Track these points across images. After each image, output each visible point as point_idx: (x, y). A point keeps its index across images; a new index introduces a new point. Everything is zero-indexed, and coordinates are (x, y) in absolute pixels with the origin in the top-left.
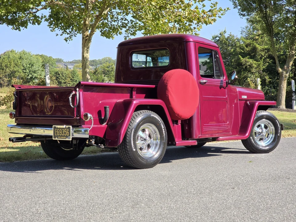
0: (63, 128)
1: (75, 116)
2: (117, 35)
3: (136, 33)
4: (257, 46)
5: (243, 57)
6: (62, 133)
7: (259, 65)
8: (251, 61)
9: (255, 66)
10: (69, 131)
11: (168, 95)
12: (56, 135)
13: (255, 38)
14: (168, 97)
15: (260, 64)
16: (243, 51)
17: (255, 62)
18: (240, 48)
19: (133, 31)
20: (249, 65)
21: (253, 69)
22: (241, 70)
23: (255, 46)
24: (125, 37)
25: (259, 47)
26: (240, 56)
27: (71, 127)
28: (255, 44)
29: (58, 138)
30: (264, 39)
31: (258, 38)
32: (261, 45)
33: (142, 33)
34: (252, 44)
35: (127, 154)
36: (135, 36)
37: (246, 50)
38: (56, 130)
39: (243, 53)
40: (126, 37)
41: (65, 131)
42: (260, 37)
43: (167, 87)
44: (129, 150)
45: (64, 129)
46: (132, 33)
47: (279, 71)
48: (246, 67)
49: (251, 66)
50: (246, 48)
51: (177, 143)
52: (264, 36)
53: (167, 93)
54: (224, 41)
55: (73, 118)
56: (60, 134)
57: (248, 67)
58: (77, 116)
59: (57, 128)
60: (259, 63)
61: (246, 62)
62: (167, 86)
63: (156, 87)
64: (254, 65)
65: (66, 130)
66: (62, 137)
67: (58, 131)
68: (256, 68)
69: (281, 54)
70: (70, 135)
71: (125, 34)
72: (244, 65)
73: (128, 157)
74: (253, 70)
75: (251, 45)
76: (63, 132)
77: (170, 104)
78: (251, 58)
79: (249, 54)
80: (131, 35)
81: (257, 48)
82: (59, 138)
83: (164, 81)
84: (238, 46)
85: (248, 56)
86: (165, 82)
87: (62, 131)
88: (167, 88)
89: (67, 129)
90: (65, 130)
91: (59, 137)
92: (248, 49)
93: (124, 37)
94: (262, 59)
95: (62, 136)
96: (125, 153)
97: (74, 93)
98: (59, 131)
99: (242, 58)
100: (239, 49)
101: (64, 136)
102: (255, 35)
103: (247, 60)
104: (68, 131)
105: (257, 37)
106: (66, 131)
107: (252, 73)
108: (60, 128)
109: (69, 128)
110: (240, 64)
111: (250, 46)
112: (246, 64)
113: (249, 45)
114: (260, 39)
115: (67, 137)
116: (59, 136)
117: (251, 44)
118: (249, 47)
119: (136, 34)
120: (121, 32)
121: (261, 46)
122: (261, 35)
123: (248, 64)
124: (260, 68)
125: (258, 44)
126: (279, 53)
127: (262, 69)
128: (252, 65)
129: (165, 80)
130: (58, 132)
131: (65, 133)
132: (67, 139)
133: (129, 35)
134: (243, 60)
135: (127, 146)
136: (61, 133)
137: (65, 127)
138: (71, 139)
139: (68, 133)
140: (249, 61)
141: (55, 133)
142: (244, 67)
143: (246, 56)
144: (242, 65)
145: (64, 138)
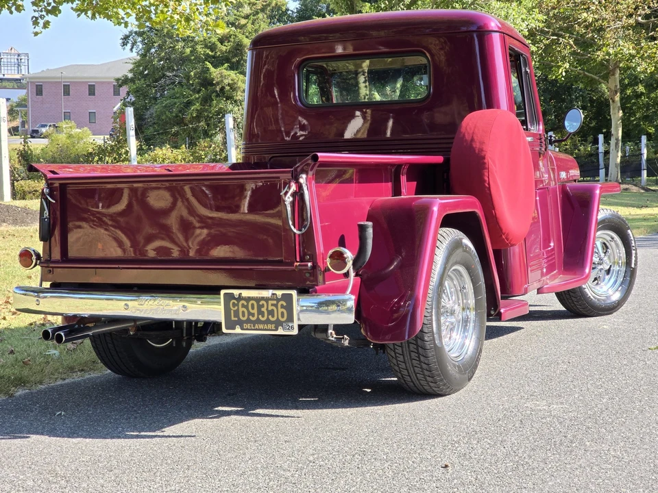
0: (263, 298)
1: (298, 260)
2: (11, 13)
3: (61, 8)
5: (215, 67)
6: (260, 313)
8: (232, 74)
9: (243, 86)
10: (289, 308)
11: (489, 184)
12: (233, 318)
13: (239, 24)
14: (489, 188)
16: (210, 53)
17: (241, 77)
18: (206, 46)
19: (53, 4)
20: (229, 85)
21: (239, 93)
22: (211, 97)
23: (240, 41)
24: (34, 19)
26: (208, 63)
27: (294, 293)
28: (240, 36)
29: (242, 329)
30: (260, 26)
31: (246, 24)
33: (72, 8)
34: (232, 37)
35: (422, 358)
36: (56, 16)
37: (221, 51)
38: (234, 305)
39: (213, 57)
40: (37, 18)
41: (270, 308)
42: (251, 21)
43: (486, 161)
44: (428, 346)
45: (267, 300)
46: (50, 8)
47: (375, 98)
48: (222, 89)
49: (233, 87)
50: (219, 45)
51: (502, 311)
52: (257, 19)
53: (486, 179)
54: (165, 30)
55: (292, 264)
56: (253, 315)
57: (227, 88)
58: (302, 260)
59: (240, 298)
61: (221, 76)
62: (484, 158)
63: (447, 161)
64: (240, 84)
65: (275, 302)
66: (261, 326)
67: (243, 306)
70: (290, 319)
71: (35, 11)
72: (218, 83)
73: (424, 366)
74: (239, 95)
75: (231, 39)
76: (264, 309)
77: (494, 209)
78: (232, 68)
79: (227, 60)
80: (47, 15)
81: (245, 46)
82: (248, 330)
83: (471, 145)
84: (201, 41)
85: (226, 65)
86: (477, 145)
87: (260, 307)
88: (485, 163)
89: (278, 300)
90: (272, 305)
91: (245, 326)
92: (224, 48)
93: (32, 19)
95: (258, 321)
96: (413, 355)
97: (294, 187)
98: (246, 307)
99: (212, 69)
100: (201, 48)
101: (268, 322)
102: (238, 16)
103: (225, 72)
104: (282, 306)
105: (243, 21)
106: (274, 308)
107: (236, 101)
108: (249, 299)
109: (288, 298)
110: (207, 82)
111: (229, 42)
112: (222, 81)
113: (226, 40)
114: (250, 26)
115: (278, 324)
116: (248, 321)
117: (230, 37)
118: (226, 44)
119: (60, 12)
120: (23, 6)
122: (252, 17)
123: (226, 82)
125: (247, 37)
128: (235, 83)
129: (472, 140)
130: (241, 310)
131: (271, 313)
132: (280, 332)
133: (44, 13)
134: (215, 72)
135: (423, 337)
136: (255, 311)
137: (273, 294)
138: (295, 332)
139: (282, 313)
140: (229, 75)
141: (232, 311)
142: (218, 89)
143: (223, 64)
144: (212, 84)
145: (270, 326)
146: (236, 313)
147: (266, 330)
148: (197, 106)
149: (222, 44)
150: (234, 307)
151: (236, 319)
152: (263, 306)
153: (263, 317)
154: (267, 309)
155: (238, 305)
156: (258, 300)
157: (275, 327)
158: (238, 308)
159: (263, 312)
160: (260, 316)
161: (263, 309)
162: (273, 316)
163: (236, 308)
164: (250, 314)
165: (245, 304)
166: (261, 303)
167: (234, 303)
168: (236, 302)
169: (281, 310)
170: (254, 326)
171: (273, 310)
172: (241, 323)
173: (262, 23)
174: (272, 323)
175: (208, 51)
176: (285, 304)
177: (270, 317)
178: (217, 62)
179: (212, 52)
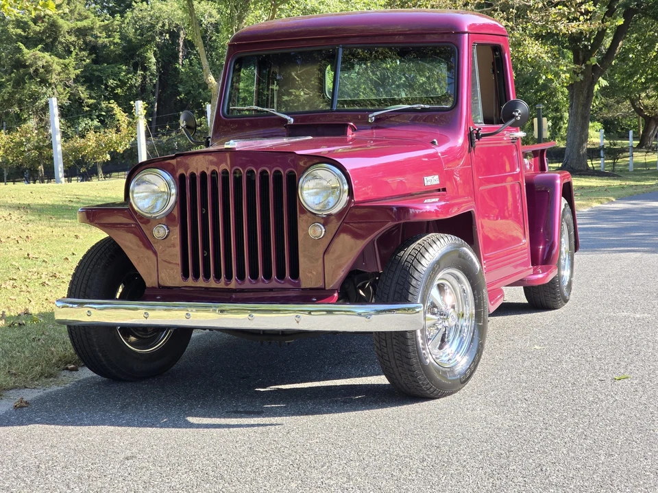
4: (61, 21)
5: (28, 48)
7: (66, 66)
8: (47, 55)
9: (59, 69)
15: (68, 64)
16: (23, 33)
17: (56, 59)
18: (18, 27)
20: (43, 67)
21: (54, 76)
22: (23, 79)
23: (55, 22)
25: (65, 25)
26: (20, 43)
28: (55, 17)
30: (76, 7)
31: (61, 4)
32: (68, 20)
34: (47, 17)
37: (35, 32)
39: (26, 37)
48: (36, 71)
49: (48, 69)
50: (32, 25)
57: (41, 70)
60: (67, 61)
61: (35, 58)
64: (55, 66)
68: (59, 74)
69: (115, 41)
72: (31, 65)
74: (54, 78)
75: (45, 20)
78: (44, 50)
79: (41, 41)
81: (60, 27)
84: (13, 21)
85: (40, 46)
92: (38, 29)
94: (74, 54)
99: (25, 50)
100: (14, 28)
103: (40, 54)
107: (50, 84)
110: (20, 64)
111: (43, 22)
112: (36, 63)
113: (39, 20)
114: (65, 7)
117: (44, 17)
118: (40, 25)
121: (68, 23)
123: (40, 63)
124: (68, 74)
125: (62, 18)
126: (111, 39)
127: (73, 76)
128: (50, 66)
134: (28, 54)
140: (44, 57)
142: (31, 70)
143: (36, 46)
144: (25, 66)
148: (9, 88)
149: (35, 25)
173: (78, 3)
175: (19, 31)
178: (30, 42)
179: (25, 31)
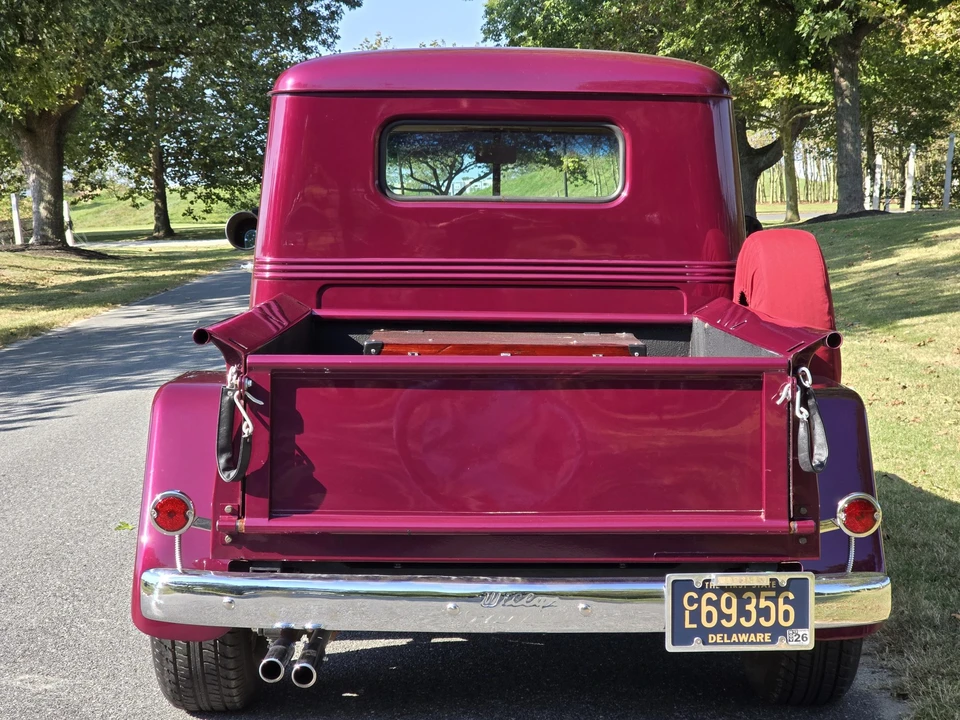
0: (749, 588)
6: (743, 613)
10: (801, 603)
12: (688, 625)
27: (810, 576)
29: (705, 642)
38: (691, 601)
41: (763, 604)
45: (757, 591)
56: (729, 618)
59: (705, 588)
65: (773, 594)
66: (744, 637)
67: (709, 602)
70: (802, 621)
76: (751, 607)
82: (716, 643)
87: (745, 603)
89: (780, 590)
90: (767, 598)
91: (712, 638)
95: (739, 629)
101: (757, 628)
104: (787, 601)
106: (771, 605)
108: (722, 590)
109: (799, 586)
115: (777, 632)
116: (719, 629)
130: (705, 609)
131: (764, 613)
132: (782, 645)
136: (733, 611)
137: (771, 580)
138: (808, 644)
139: (786, 613)
141: (687, 613)
145: (760, 637)
146: (695, 616)
147: (752, 643)
150: (690, 604)
151: (695, 626)
152: (749, 601)
153: (748, 619)
154: (757, 607)
155: (699, 601)
156: (738, 591)
157: (771, 637)
158: (699, 607)
159: (749, 612)
160: (742, 620)
161: (748, 607)
162: (768, 619)
163: (696, 606)
164: (721, 615)
165: (714, 598)
166: (745, 596)
167: (691, 598)
168: (696, 596)
169: (782, 607)
170: (729, 638)
171: (768, 608)
172: (704, 634)
174: (764, 630)
176: (791, 596)
177: (762, 620)
